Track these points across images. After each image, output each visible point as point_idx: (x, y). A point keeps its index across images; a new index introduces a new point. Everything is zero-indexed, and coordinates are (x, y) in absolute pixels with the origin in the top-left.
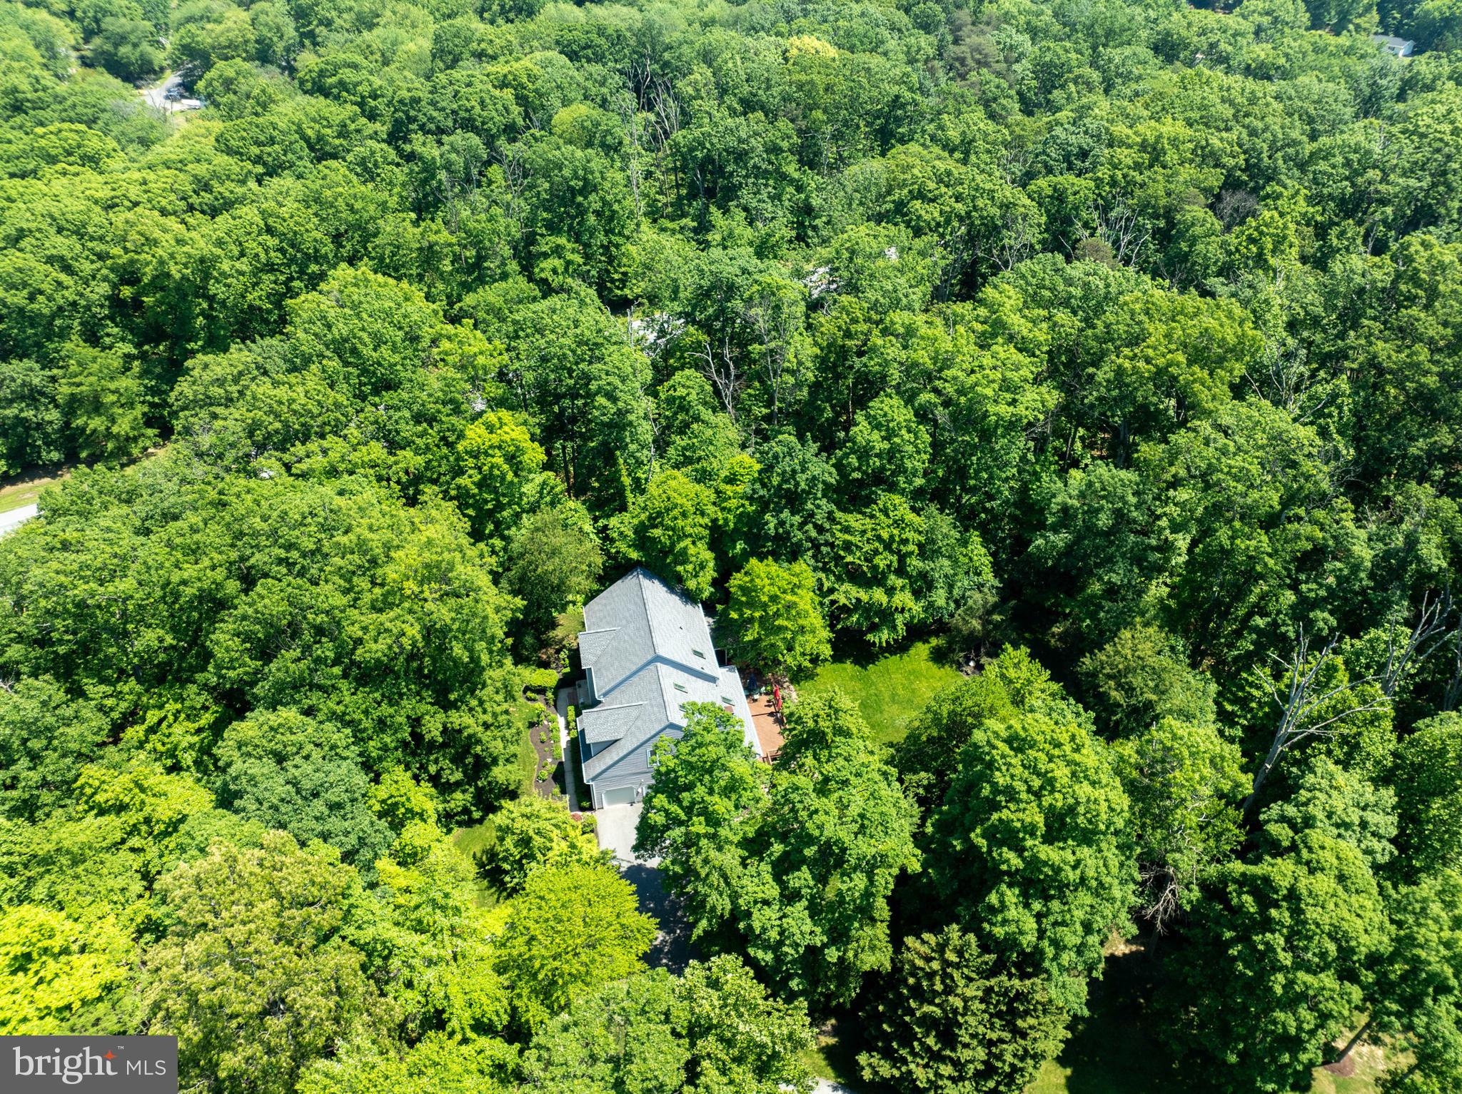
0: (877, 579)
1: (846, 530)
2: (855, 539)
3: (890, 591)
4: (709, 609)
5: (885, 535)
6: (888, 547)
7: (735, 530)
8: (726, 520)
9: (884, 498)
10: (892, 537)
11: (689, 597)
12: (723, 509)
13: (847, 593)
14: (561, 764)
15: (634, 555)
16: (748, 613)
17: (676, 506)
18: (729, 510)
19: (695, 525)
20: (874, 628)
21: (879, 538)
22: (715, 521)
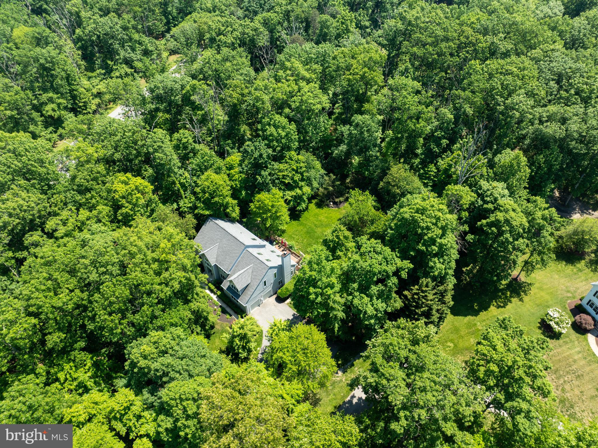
0: (296, 186)
1: (280, 171)
2: (285, 173)
3: (301, 188)
4: (240, 222)
5: (295, 168)
6: (297, 172)
7: (241, 187)
8: (236, 185)
9: (287, 154)
10: (297, 167)
11: (232, 221)
12: (233, 181)
13: (289, 194)
14: (221, 306)
15: (207, 213)
16: (265, 216)
17: (220, 186)
18: (236, 180)
19: (226, 191)
20: (299, 204)
21: (293, 170)
22: (232, 187)
